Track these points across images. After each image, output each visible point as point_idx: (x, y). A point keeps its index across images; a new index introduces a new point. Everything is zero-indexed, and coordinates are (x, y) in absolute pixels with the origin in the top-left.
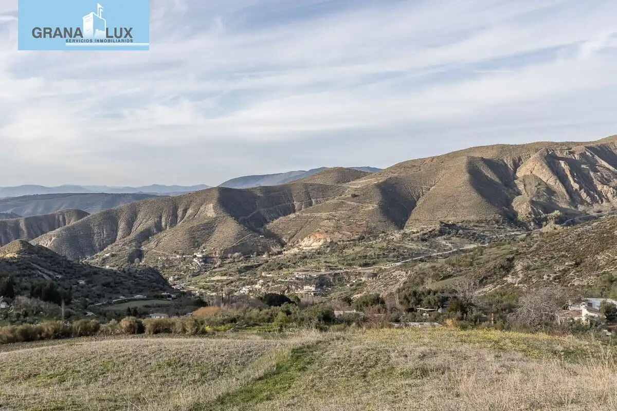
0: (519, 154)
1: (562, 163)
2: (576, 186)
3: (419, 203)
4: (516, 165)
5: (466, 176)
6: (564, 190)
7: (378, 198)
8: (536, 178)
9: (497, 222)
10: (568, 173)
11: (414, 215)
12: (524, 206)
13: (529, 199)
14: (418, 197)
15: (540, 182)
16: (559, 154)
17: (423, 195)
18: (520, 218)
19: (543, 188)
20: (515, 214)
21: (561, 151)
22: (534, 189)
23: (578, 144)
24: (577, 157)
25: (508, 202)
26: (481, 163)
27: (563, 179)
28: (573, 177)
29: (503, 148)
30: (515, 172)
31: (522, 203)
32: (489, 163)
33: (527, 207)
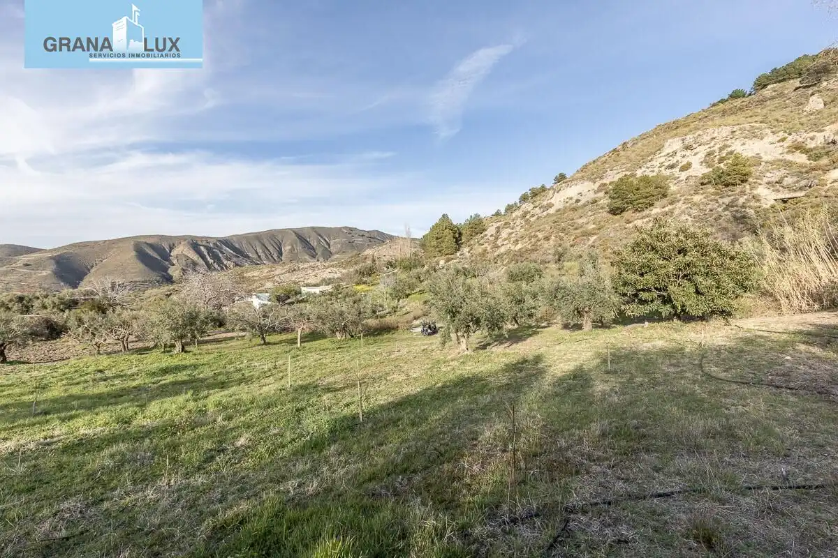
0: (173, 242)
1: (202, 248)
2: (211, 261)
3: (93, 271)
4: (171, 249)
5: (134, 253)
6: (204, 263)
7: (53, 267)
8: (186, 256)
9: (158, 282)
10: (206, 254)
11: (86, 279)
12: (177, 272)
13: (181, 268)
14: (92, 267)
15: (188, 258)
16: (200, 243)
17: (96, 265)
18: (174, 279)
19: (190, 261)
20: (171, 277)
21: (202, 241)
22: (184, 263)
23: (212, 238)
24: (211, 245)
25: (166, 269)
26: (145, 245)
27: (203, 257)
28: (209, 255)
29: (162, 237)
30: (170, 252)
31: (176, 270)
32: (151, 246)
33: (180, 272)
